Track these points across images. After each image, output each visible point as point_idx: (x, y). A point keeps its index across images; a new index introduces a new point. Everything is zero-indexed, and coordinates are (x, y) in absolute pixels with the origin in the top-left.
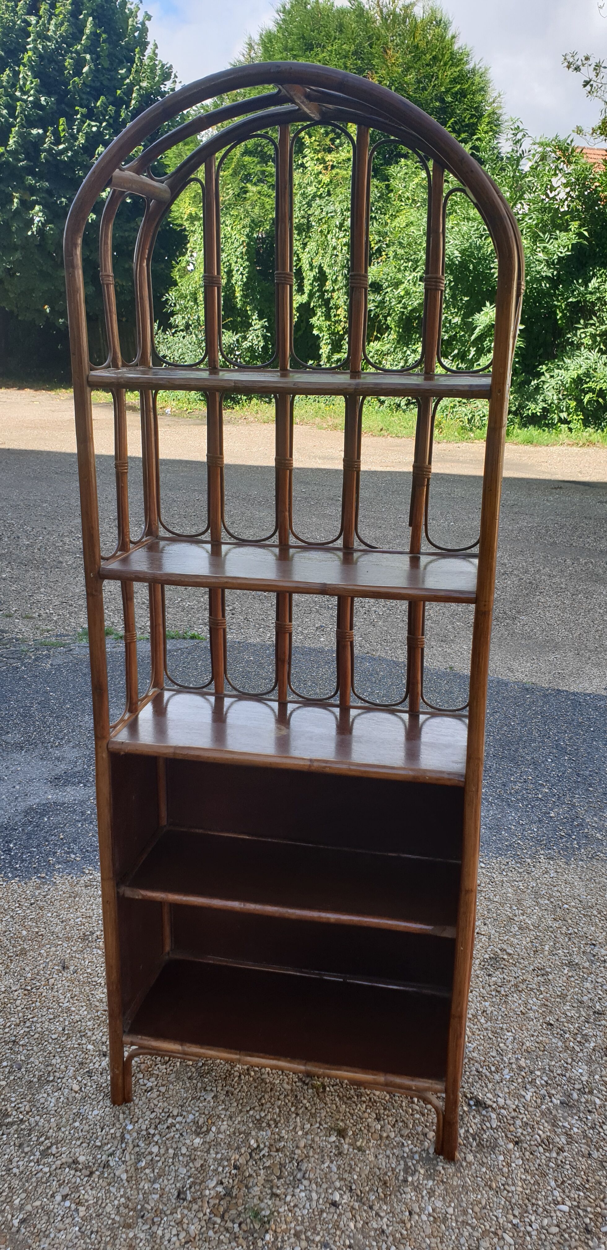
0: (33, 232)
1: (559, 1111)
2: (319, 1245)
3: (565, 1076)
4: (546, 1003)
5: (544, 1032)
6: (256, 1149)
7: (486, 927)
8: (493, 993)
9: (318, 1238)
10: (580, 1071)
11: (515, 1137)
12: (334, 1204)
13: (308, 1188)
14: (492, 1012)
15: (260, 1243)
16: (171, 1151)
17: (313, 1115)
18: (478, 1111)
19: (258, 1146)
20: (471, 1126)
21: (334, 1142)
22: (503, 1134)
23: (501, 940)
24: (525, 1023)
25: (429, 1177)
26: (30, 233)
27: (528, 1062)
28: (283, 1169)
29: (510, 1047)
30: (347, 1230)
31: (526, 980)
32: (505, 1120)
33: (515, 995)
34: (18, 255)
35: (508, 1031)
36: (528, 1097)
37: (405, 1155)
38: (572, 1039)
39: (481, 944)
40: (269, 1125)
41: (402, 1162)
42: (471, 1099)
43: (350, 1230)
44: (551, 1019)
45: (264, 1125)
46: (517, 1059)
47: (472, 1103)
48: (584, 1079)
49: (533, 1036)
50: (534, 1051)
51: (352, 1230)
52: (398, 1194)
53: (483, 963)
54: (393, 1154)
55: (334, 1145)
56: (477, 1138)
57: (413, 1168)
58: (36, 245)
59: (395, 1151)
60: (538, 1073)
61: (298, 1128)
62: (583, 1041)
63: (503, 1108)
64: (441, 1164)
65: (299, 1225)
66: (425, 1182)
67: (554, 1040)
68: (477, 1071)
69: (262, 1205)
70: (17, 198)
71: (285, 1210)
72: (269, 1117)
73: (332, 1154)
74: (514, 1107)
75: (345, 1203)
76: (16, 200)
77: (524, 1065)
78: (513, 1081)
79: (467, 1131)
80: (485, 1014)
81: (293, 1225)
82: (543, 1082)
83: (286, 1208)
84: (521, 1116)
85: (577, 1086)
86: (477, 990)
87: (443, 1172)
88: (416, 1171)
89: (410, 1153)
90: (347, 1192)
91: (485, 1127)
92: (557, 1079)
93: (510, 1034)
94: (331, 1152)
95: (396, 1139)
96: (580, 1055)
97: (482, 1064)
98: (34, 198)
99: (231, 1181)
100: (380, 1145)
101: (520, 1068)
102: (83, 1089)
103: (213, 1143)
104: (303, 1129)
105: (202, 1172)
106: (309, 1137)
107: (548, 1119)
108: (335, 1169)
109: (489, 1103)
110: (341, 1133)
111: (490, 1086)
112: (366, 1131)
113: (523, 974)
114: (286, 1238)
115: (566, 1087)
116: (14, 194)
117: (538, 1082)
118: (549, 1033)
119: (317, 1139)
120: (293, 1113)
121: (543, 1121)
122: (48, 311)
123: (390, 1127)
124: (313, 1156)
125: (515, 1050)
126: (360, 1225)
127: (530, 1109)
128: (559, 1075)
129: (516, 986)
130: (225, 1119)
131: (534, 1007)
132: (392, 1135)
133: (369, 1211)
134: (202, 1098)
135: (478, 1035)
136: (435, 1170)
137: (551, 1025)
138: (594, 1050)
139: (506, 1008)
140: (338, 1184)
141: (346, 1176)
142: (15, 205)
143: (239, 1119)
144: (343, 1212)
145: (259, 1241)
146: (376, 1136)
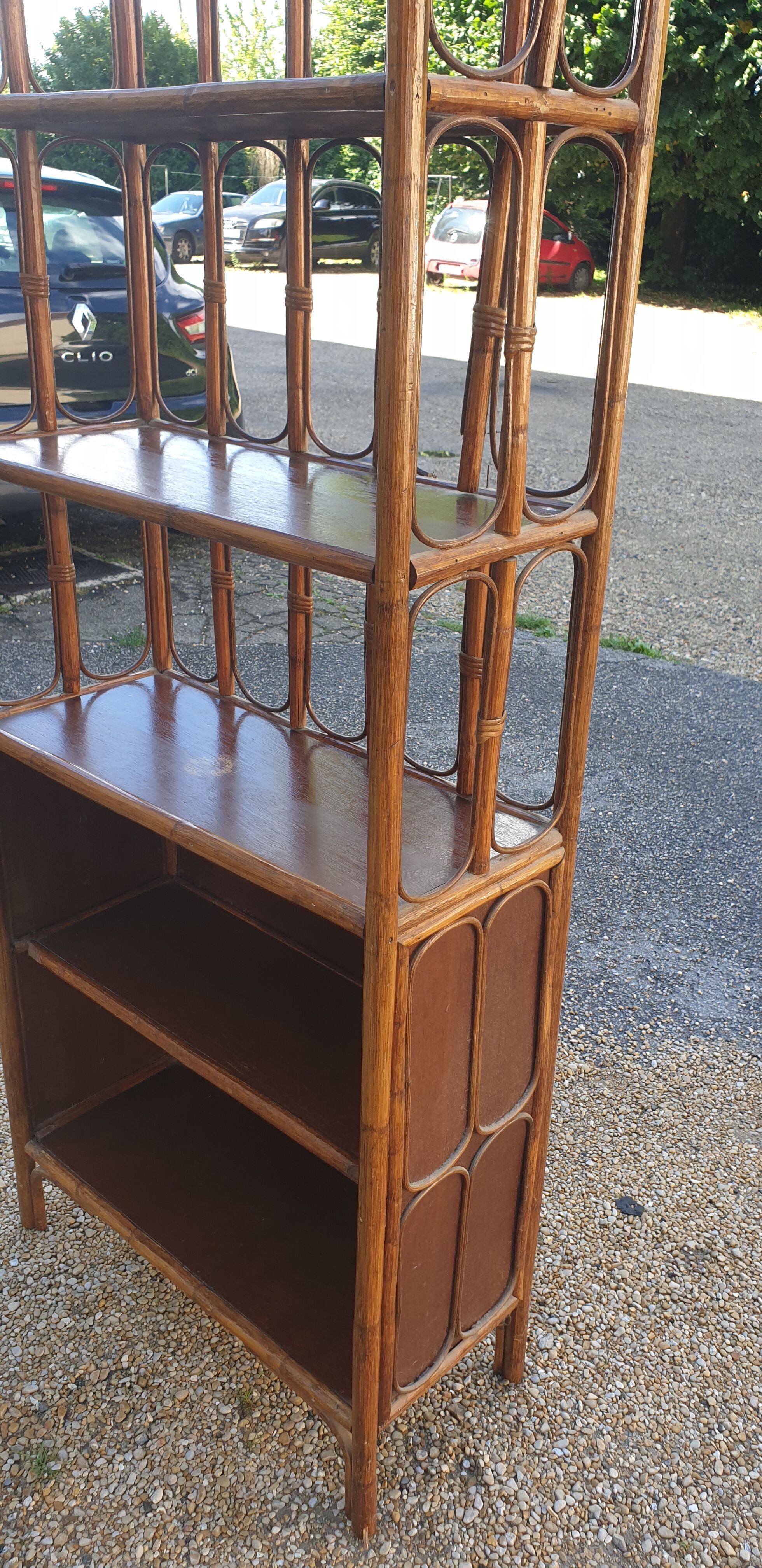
0: (742, 82)
1: (598, 1556)
2: (79, 1552)
3: (658, 1502)
4: (730, 1364)
5: (685, 1409)
6: (122, 1369)
7: (732, 1198)
8: (653, 1307)
9: (84, 1542)
10: (694, 1508)
11: (487, 1557)
12: (148, 1506)
13: (134, 1462)
14: (623, 1336)
15: (14, 1504)
16: (27, 1318)
17: (231, 1363)
18: (465, 1484)
19: (129, 1368)
20: (432, 1500)
21: (226, 1415)
22: (472, 1542)
23: (742, 1229)
24: (665, 1380)
25: (306, 1543)
26: (738, 83)
27: (614, 1445)
28: (130, 1418)
29: (604, 1406)
30: (130, 1553)
31: (726, 1311)
32: (493, 1520)
33: (686, 1327)
34: (717, 117)
35: (623, 1380)
36: (561, 1504)
37: (301, 1490)
38: (724, 1447)
39: (700, 1221)
40: (167, 1347)
41: (286, 1499)
42: (469, 1457)
43: (133, 1556)
44: (714, 1396)
45: (162, 1342)
46: (600, 1432)
47: (466, 1464)
48: (688, 1524)
49: (659, 1406)
50: (640, 1433)
51: (135, 1558)
52: (241, 1542)
53: (676, 1252)
54: (286, 1479)
55: (222, 1418)
56: (426, 1525)
57: (294, 1516)
58: (745, 101)
59: (293, 1475)
60: (614, 1473)
61: (197, 1370)
62: (741, 1460)
63: (507, 1500)
64: (338, 1533)
65: (81, 1508)
66: (294, 1548)
67: (691, 1433)
68: (517, 1418)
69: (62, 1453)
70: (731, 32)
71: (81, 1477)
72: (175, 1335)
73: (208, 1431)
74: (525, 1507)
75: (161, 1513)
76: (728, 35)
77: (602, 1447)
78: (559, 1464)
79: (420, 1504)
80: (608, 1335)
81: (73, 1503)
82: (608, 1493)
83: (86, 1474)
84: (523, 1529)
85: (664, 1531)
86: (629, 1289)
87: (331, 1547)
88: (296, 1523)
89: (309, 1491)
90: (179, 1497)
91: (451, 1514)
92: (638, 1501)
93: (621, 1385)
94: (210, 1428)
95: (309, 1459)
96: (717, 1481)
97: (535, 1410)
98: (755, 30)
99: (57, 1397)
100: (279, 1455)
101: (592, 1449)
102: (8, 1189)
103: (82, 1334)
104: (202, 1374)
105: (36, 1365)
106: (200, 1391)
107: (565, 1558)
108: (190, 1455)
109: (489, 1478)
110: (244, 1410)
111: (517, 1451)
112: (277, 1423)
113: (731, 1298)
114: (48, 1517)
115: (644, 1521)
116: (728, 25)
117: (599, 1489)
118: (693, 1415)
119: (208, 1398)
120: (210, 1344)
121: (556, 1557)
122: (746, 199)
123: (316, 1435)
124: (181, 1420)
125: (608, 1415)
126: (150, 1557)
127: (550, 1525)
128: (648, 1494)
129: (701, 1312)
130: (124, 1309)
131: (702, 1362)
132: (308, 1449)
133: (182, 1543)
134: (122, 1268)
135: (569, 1362)
136: (323, 1537)
137: (707, 1404)
138: (750, 1485)
139: (652, 1340)
140: (173, 1479)
141: (196, 1473)
142: (726, 41)
143: (140, 1318)
144: (147, 1524)
145: (16, 1500)
146: (286, 1439)
